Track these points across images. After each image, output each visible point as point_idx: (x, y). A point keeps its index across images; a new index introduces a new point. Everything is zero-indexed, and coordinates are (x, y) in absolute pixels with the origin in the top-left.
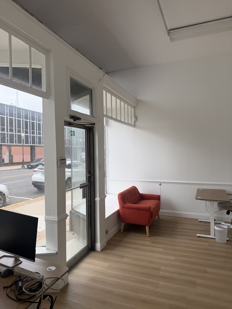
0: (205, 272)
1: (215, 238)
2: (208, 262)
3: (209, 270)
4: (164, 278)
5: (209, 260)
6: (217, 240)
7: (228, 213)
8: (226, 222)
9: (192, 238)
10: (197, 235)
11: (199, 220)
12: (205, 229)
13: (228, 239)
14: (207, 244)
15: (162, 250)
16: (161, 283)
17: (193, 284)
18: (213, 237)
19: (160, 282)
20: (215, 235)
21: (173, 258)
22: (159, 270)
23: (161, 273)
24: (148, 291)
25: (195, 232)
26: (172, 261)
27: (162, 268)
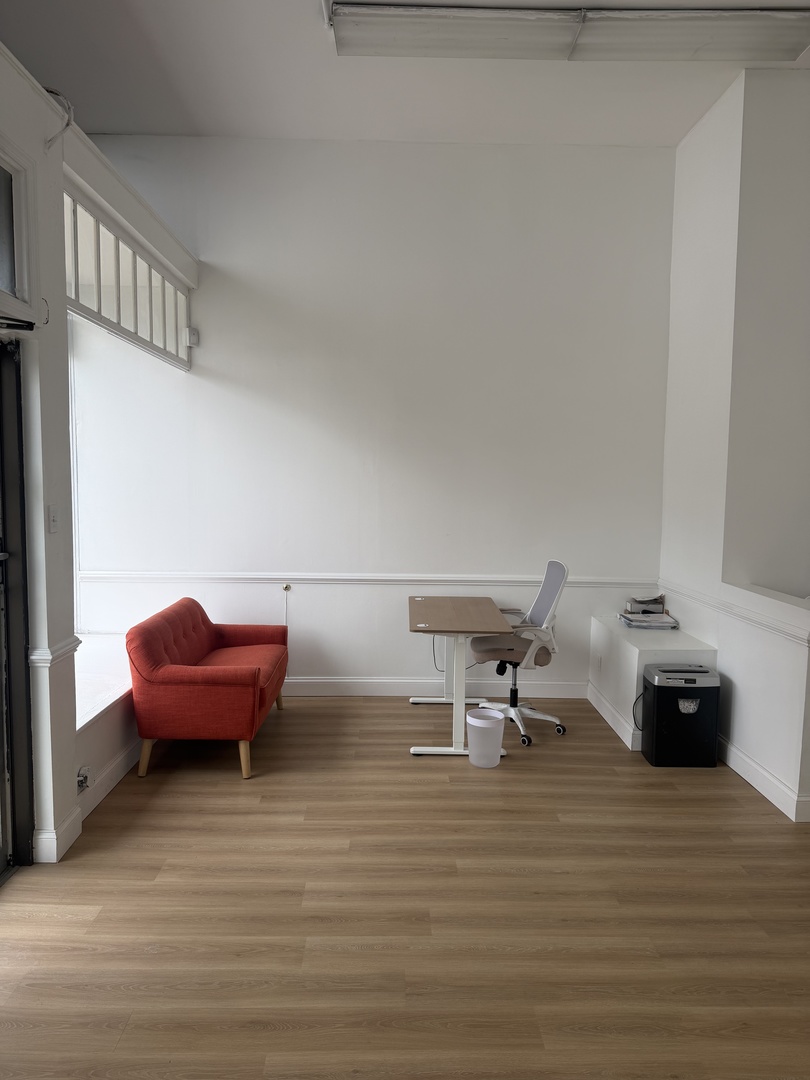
0: (452, 872)
1: (466, 752)
2: (456, 837)
3: (461, 863)
4: (320, 919)
5: (456, 830)
6: (473, 760)
7: (501, 670)
8: (491, 700)
9: (397, 763)
10: (413, 750)
11: (411, 700)
12: (432, 728)
13: (503, 752)
14: (445, 777)
15: (300, 819)
16: (311, 941)
17: (420, 920)
18: (461, 751)
19: (308, 939)
20: (466, 745)
21: (344, 842)
22: (298, 893)
23: (309, 905)
24: (266, 982)
25: (404, 741)
26: (338, 852)
27: (310, 885)
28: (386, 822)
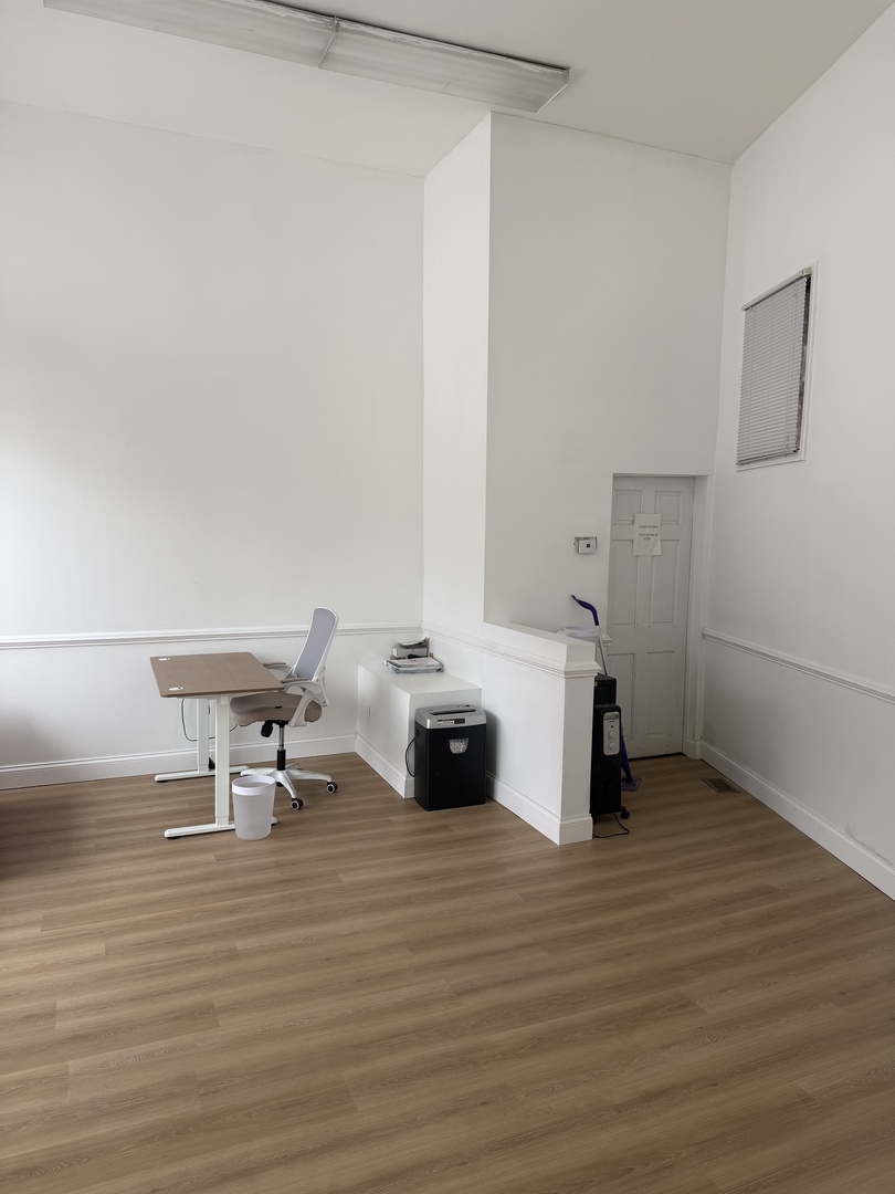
1: (232, 826)
2: (233, 918)
4: (83, 1039)
5: (232, 911)
7: (267, 732)
9: (151, 850)
10: (167, 833)
11: (157, 778)
14: (210, 857)
15: (36, 931)
18: (226, 826)
19: (70, 1063)
21: (99, 947)
22: (50, 1015)
25: (159, 824)
28: (146, 916)
